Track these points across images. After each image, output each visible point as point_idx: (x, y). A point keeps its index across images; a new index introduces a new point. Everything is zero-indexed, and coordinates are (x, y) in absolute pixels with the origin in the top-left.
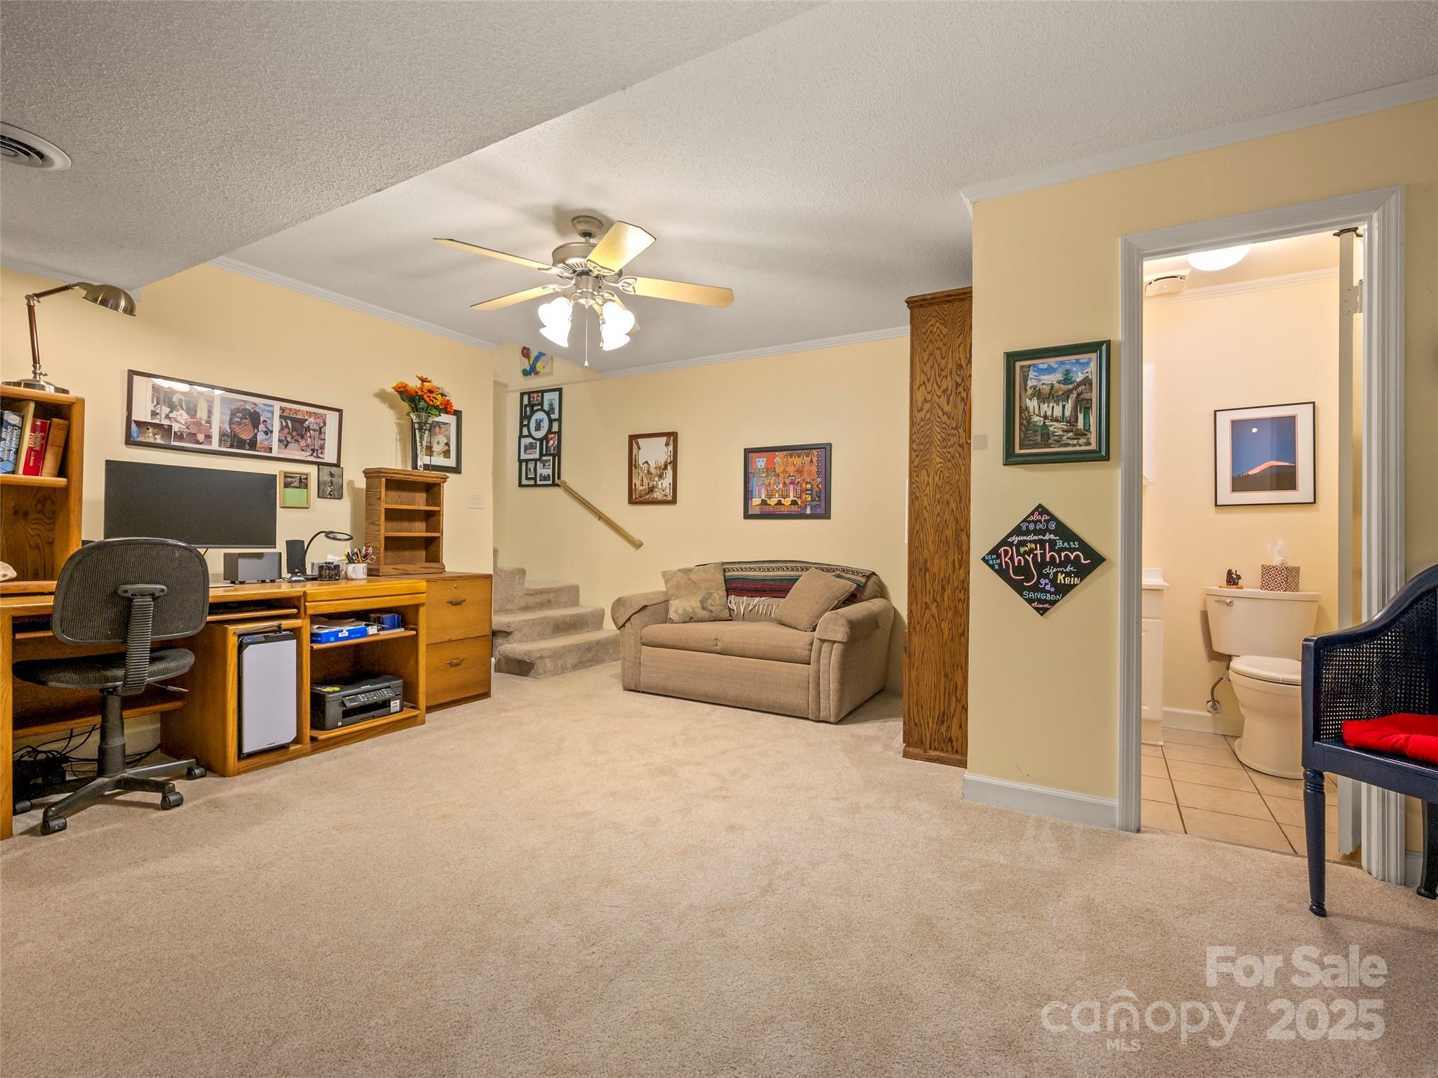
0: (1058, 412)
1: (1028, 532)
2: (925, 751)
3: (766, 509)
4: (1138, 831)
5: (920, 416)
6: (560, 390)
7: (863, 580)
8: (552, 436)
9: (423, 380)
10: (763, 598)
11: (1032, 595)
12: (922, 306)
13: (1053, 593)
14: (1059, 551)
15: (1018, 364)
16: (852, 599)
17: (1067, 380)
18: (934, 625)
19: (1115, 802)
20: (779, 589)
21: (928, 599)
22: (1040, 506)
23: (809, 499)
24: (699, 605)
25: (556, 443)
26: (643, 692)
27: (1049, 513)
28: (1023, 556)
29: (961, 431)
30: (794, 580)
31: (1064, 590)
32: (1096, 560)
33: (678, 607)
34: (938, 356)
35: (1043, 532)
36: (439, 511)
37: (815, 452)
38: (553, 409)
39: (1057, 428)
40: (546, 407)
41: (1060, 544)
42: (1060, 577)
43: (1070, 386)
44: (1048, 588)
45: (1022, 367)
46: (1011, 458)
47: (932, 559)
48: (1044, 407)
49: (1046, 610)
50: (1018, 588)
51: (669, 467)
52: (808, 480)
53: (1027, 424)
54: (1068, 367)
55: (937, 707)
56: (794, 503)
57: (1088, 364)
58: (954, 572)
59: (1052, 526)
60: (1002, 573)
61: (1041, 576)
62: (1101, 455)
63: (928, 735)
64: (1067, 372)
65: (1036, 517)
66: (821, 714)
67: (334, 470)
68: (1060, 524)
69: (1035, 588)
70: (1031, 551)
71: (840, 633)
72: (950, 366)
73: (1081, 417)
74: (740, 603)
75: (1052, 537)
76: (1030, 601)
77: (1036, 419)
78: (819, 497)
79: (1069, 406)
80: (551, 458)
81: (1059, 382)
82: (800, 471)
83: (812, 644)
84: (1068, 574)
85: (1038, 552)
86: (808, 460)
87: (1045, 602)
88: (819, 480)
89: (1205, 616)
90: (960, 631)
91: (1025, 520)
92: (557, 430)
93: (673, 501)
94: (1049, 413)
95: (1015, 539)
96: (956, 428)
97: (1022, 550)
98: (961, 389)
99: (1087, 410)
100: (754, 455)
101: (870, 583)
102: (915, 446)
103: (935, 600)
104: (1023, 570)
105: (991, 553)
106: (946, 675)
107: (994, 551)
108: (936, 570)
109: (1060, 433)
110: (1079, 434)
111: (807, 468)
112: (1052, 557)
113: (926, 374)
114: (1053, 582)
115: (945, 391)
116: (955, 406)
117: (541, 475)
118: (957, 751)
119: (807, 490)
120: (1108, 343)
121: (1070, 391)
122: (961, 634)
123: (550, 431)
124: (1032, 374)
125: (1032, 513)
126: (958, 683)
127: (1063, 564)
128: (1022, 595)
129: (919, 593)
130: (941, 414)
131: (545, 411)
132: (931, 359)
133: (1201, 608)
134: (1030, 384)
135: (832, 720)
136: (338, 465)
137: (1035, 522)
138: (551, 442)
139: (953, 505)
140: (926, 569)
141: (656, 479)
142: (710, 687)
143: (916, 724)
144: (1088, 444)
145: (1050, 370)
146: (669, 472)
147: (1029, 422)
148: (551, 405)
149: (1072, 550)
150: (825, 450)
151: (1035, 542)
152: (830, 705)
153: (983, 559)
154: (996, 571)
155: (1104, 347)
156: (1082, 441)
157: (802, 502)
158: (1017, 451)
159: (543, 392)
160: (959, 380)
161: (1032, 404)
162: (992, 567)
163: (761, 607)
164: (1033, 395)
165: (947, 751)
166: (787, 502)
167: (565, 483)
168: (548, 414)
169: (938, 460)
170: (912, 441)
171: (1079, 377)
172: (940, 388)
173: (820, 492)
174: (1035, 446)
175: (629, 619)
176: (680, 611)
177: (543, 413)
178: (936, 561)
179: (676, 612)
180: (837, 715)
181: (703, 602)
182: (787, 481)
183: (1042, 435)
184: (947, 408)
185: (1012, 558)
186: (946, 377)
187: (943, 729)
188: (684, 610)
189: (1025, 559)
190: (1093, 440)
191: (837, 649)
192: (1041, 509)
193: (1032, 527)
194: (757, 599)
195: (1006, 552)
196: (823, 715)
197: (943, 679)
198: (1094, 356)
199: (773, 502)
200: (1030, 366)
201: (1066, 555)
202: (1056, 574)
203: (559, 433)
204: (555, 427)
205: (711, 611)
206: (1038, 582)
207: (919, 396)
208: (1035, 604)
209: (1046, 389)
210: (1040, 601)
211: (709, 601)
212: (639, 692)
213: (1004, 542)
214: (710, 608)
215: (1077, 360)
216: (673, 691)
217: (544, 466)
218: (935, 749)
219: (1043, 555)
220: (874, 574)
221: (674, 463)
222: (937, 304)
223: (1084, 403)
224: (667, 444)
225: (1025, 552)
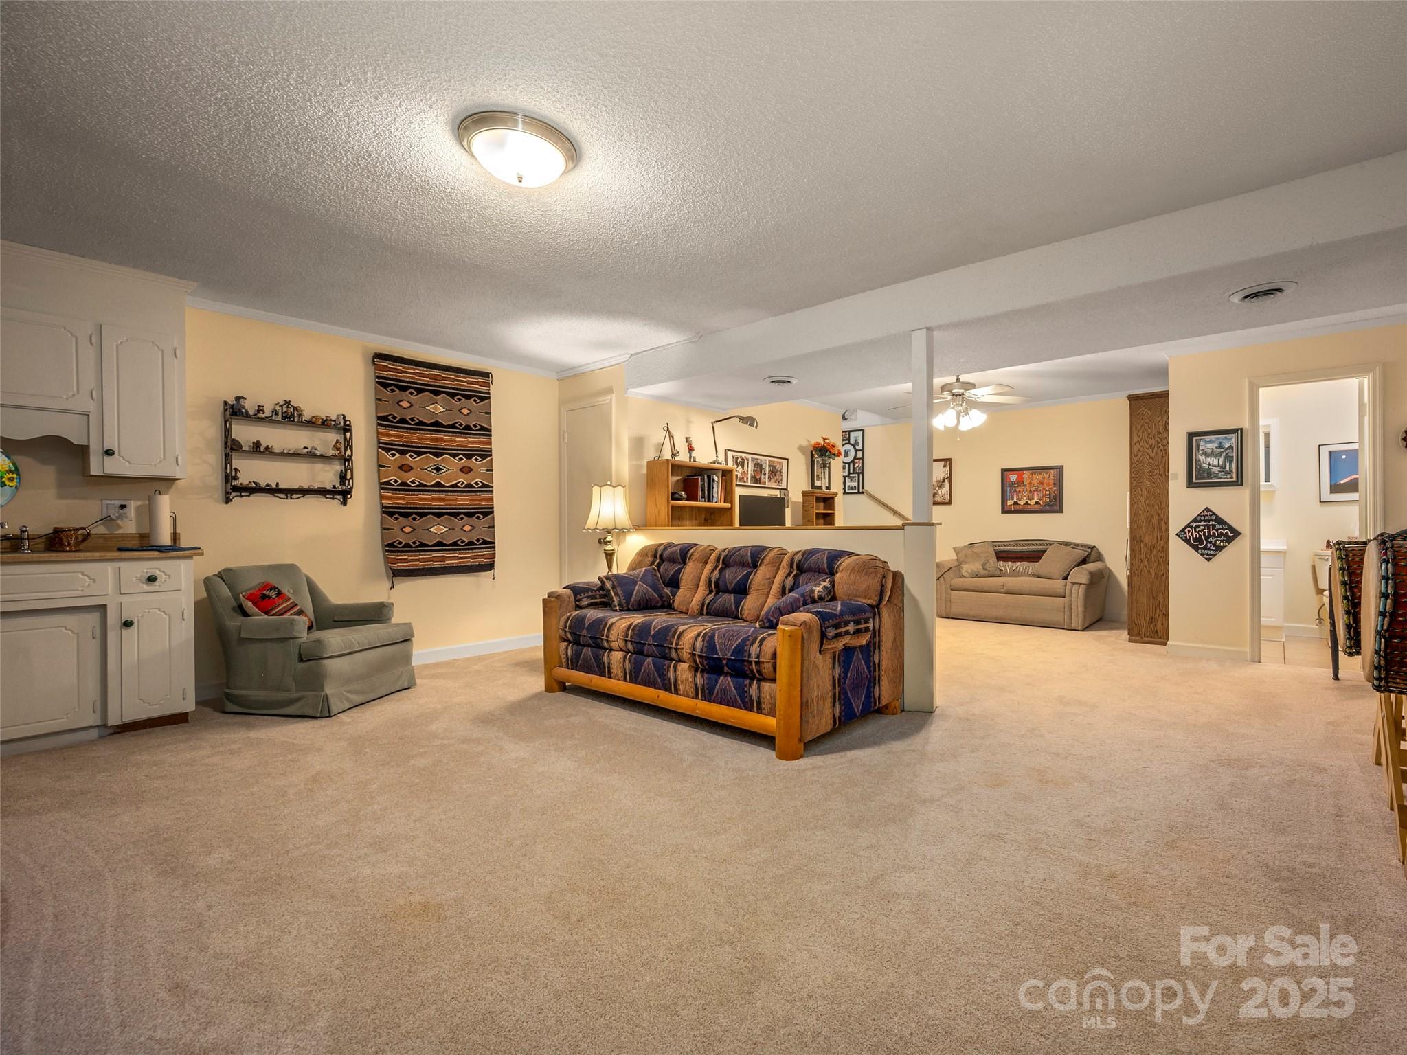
0: (1216, 462)
1: (1201, 521)
2: (1142, 638)
3: (1018, 507)
4: (1259, 662)
5: (1136, 459)
6: (863, 430)
7: (1090, 550)
8: (857, 461)
9: (824, 439)
10: (1022, 563)
11: (1203, 551)
12: (1136, 400)
13: (1213, 550)
14: (1217, 530)
15: (1194, 438)
16: (1084, 561)
17: (1220, 447)
18: (1146, 571)
19: (1248, 650)
20: (1035, 556)
21: (1142, 557)
22: (1207, 508)
23: (1048, 500)
24: (981, 567)
25: (861, 465)
26: (952, 618)
27: (1212, 512)
28: (1198, 532)
29: (1160, 467)
30: (1045, 551)
31: (1220, 549)
32: (1237, 534)
33: (967, 568)
34: (1146, 427)
35: (1209, 521)
36: (834, 513)
37: (1051, 471)
38: (858, 443)
39: (1214, 469)
40: (852, 441)
41: (1217, 526)
42: (1218, 543)
43: (1222, 450)
44: (1211, 548)
45: (1196, 440)
46: (1190, 484)
47: (1145, 536)
48: (1209, 460)
49: (1210, 559)
50: (1196, 548)
51: (946, 481)
52: (1047, 489)
53: (1200, 468)
54: (1221, 440)
55: (1148, 615)
56: (1037, 503)
57: (1231, 439)
58: (1157, 542)
59: (1214, 518)
60: (1187, 541)
61: (1208, 542)
62: (1239, 482)
63: (1143, 630)
64: (1221, 443)
65: (1205, 513)
66: (1073, 625)
67: (786, 492)
68: (1217, 516)
69: (1205, 548)
70: (1203, 530)
71: (1084, 579)
72: (1153, 433)
73: (1228, 465)
74: (1007, 566)
75: (1213, 523)
76: (1202, 555)
77: (1204, 465)
78: (1055, 499)
79: (1222, 459)
80: (857, 475)
81: (1216, 448)
82: (1041, 483)
83: (1066, 586)
84: (1222, 541)
85: (1206, 531)
86: (1047, 476)
87: (1210, 555)
88: (1055, 488)
89: (1314, 567)
90: (1161, 573)
91: (1198, 515)
92: (861, 457)
93: (950, 503)
94: (1211, 463)
95: (1194, 524)
96: (1158, 466)
97: (1197, 530)
98: (1160, 445)
99: (1231, 462)
100: (1008, 473)
101: (1093, 552)
102: (1133, 475)
103: (1146, 557)
104: (1199, 540)
105: (1180, 531)
106: (1153, 598)
107: (1183, 530)
108: (1147, 542)
109: (1217, 472)
110: (1227, 473)
111: (1046, 481)
112: (1214, 533)
113: (1139, 436)
114: (1214, 545)
115: (1150, 446)
116: (1157, 453)
117: (849, 486)
118: (1160, 638)
119: (1046, 495)
120: (1242, 429)
121: (1222, 452)
122: (1164, 576)
123: (855, 458)
124: (1202, 443)
125: (1203, 512)
126: (1161, 601)
127: (1219, 536)
128: (1198, 552)
129: (1137, 555)
130: (1148, 458)
131: (851, 444)
132: (1143, 428)
133: (1311, 563)
134: (1201, 448)
135: (1079, 628)
136: (786, 489)
137: (1204, 516)
138: (857, 465)
139: (1156, 507)
140: (1141, 541)
141: (937, 488)
142: (999, 613)
143: (1136, 624)
144: (1232, 478)
145: (1211, 442)
146: (947, 484)
147: (1200, 467)
148: (856, 440)
149: (1224, 530)
150: (1060, 469)
151: (1204, 526)
152: (1078, 620)
153: (1177, 535)
154: (1183, 540)
155: (1239, 432)
156: (1229, 476)
157: (1043, 503)
158: (1194, 481)
159: (849, 432)
160: (1159, 440)
161: (1202, 458)
162: (1181, 538)
163: (1021, 568)
164: (1202, 454)
165: (1155, 638)
166: (1033, 502)
167: (867, 491)
168: (854, 446)
169: (1147, 482)
170: (1131, 472)
171: (1227, 446)
172: (1147, 443)
173: (1056, 496)
174: (1204, 479)
175: (943, 574)
176: (970, 571)
177: (850, 446)
178: (1147, 536)
179: (966, 571)
180: (1083, 626)
181: (983, 565)
182: (1032, 490)
183: (1207, 473)
184: (1152, 455)
185: (1192, 534)
186: (1151, 438)
187: (1152, 626)
188: (972, 571)
189: (1199, 534)
190: (1234, 476)
191: (1082, 588)
192: (1207, 510)
193: (1203, 518)
194: (1018, 563)
195: (1189, 531)
196: (1073, 626)
197: (1152, 600)
198: (1234, 436)
199: (1022, 502)
200: (1200, 440)
201: (1221, 532)
202: (1215, 541)
203: (862, 459)
204: (860, 455)
205: (989, 571)
206: (1206, 545)
207: (1136, 448)
208: (1205, 556)
209: (1209, 451)
210: (1207, 554)
211: (988, 564)
212: (949, 618)
213: (1188, 526)
214: (988, 569)
215: (1226, 437)
216: (973, 617)
217: (851, 480)
218: (1148, 637)
219: (1209, 532)
220: (1095, 547)
221: (950, 478)
222: (1146, 399)
223: (1229, 458)
224: (945, 466)
225: (1199, 531)
